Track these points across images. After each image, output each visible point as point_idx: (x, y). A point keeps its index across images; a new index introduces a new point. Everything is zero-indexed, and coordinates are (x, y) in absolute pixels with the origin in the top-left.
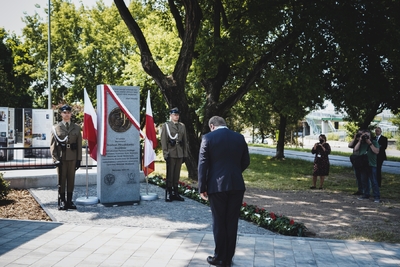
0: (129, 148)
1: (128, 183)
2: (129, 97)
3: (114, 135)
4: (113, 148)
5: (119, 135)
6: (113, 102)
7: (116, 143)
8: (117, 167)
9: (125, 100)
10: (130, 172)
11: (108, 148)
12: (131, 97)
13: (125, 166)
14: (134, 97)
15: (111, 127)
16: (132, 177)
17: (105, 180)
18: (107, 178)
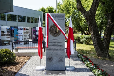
0: (59, 44)
1: (59, 61)
2: (60, 19)
3: (52, 38)
5: (55, 38)
6: (52, 21)
7: (53, 42)
8: (54, 53)
9: (57, 20)
10: (60, 56)
11: (49, 44)
12: (61, 19)
13: (57, 53)
14: (63, 19)
15: (51, 34)
16: (61, 59)
17: (48, 59)
18: (49, 59)
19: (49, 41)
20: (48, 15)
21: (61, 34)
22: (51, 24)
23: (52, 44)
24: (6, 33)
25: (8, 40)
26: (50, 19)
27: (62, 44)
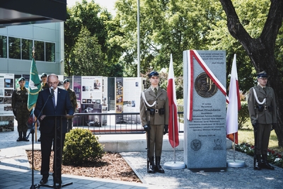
0: (215, 113)
1: (215, 149)
2: (215, 61)
3: (200, 100)
4: (199, 113)
5: (206, 100)
6: (200, 66)
7: (202, 109)
8: (204, 133)
9: (211, 64)
10: (216, 138)
11: (194, 113)
12: (217, 61)
13: (211, 131)
14: (221, 61)
15: (197, 92)
16: (218, 144)
17: (191, 145)
18: (194, 144)
19: (195, 108)
20: (192, 53)
21: (219, 92)
22: (199, 71)
23: (200, 112)
24: (4, 96)
25: (7, 117)
26: (195, 61)
27: (221, 112)
